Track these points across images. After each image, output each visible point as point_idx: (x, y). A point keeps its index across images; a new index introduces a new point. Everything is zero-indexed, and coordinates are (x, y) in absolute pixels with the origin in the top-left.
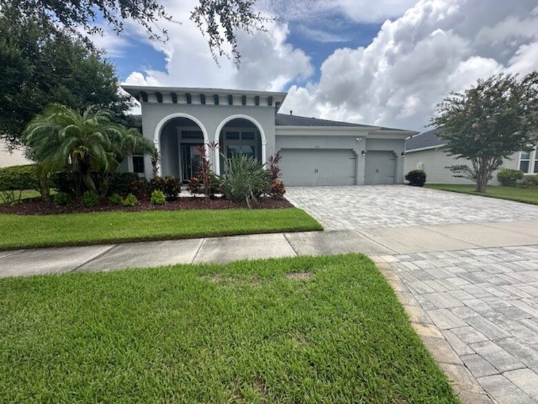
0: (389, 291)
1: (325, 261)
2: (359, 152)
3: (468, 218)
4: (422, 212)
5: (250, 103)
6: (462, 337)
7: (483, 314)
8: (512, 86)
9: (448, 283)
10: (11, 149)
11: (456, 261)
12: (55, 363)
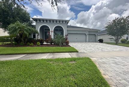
0: (95, 66)
1: (79, 59)
2: (87, 34)
3: (114, 50)
4: (103, 48)
5: (61, 22)
6: (115, 78)
7: (120, 73)
8: (123, 19)
9: (111, 65)
10: (4, 32)
11: (112, 60)
12: (8, 81)
